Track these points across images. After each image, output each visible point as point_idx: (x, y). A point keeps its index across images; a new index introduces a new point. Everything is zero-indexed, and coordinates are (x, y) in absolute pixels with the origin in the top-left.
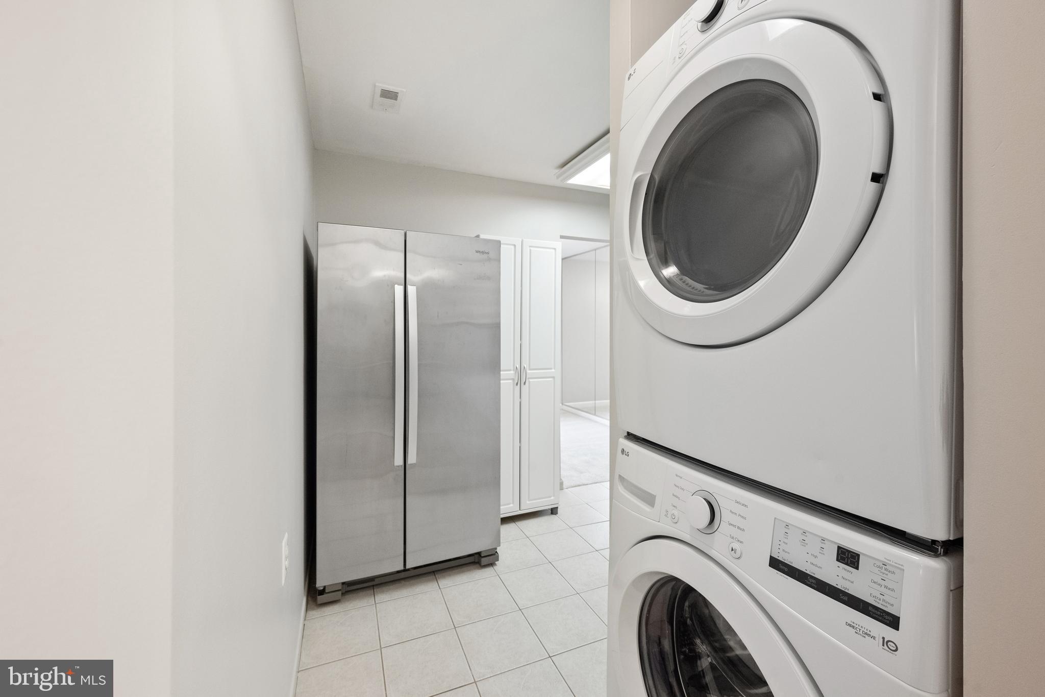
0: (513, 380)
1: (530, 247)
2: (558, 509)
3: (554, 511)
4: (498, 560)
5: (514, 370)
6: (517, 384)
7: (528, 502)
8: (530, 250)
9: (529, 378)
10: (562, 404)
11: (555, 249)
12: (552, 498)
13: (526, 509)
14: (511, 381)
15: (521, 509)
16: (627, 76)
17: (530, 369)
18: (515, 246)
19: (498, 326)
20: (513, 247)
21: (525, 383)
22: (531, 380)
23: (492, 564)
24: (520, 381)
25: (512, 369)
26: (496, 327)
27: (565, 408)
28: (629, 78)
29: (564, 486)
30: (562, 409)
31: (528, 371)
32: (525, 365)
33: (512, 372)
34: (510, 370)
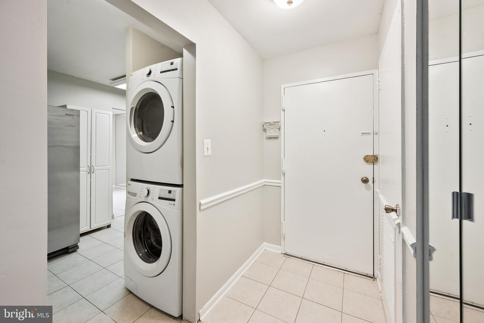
0: (87, 171)
1: (96, 113)
2: (111, 225)
3: (109, 226)
4: (78, 248)
5: (87, 167)
6: (89, 173)
7: (95, 225)
8: (96, 114)
9: (95, 170)
10: (116, 185)
11: (109, 115)
12: (108, 221)
13: (94, 227)
14: (85, 172)
15: (91, 228)
16: (130, 75)
17: (96, 166)
18: (87, 112)
19: (78, 147)
20: (86, 112)
21: (93, 173)
22: (96, 171)
23: (75, 251)
24: (91, 171)
25: (86, 166)
26: (78, 148)
27: (117, 187)
28: (131, 76)
29: (115, 217)
30: (116, 188)
31: (95, 167)
32: (93, 164)
33: (86, 168)
34: (85, 167)
